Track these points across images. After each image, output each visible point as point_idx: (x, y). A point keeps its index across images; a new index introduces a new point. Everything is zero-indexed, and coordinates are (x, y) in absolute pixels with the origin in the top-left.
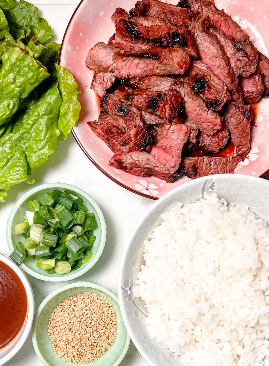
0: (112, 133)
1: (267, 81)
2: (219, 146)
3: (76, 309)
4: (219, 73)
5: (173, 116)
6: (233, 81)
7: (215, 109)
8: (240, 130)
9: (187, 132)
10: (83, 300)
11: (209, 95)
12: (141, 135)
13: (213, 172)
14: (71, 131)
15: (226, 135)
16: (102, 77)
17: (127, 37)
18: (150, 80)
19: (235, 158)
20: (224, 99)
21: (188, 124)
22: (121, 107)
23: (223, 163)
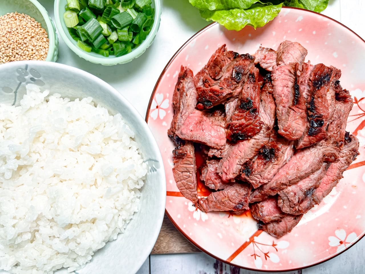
0: (215, 67)
1: (274, 225)
2: (207, 180)
3: (33, 39)
4: (281, 174)
5: (234, 128)
6: (272, 189)
7: (243, 171)
8: (223, 201)
9: (218, 145)
10: (43, 48)
11: (257, 164)
12: (213, 95)
13: (180, 175)
14: (215, 22)
15: (218, 187)
16: (271, 58)
17: (315, 75)
18: (271, 102)
19: (196, 197)
20: (253, 180)
21: (227, 146)
22: (242, 74)
23: (189, 185)
